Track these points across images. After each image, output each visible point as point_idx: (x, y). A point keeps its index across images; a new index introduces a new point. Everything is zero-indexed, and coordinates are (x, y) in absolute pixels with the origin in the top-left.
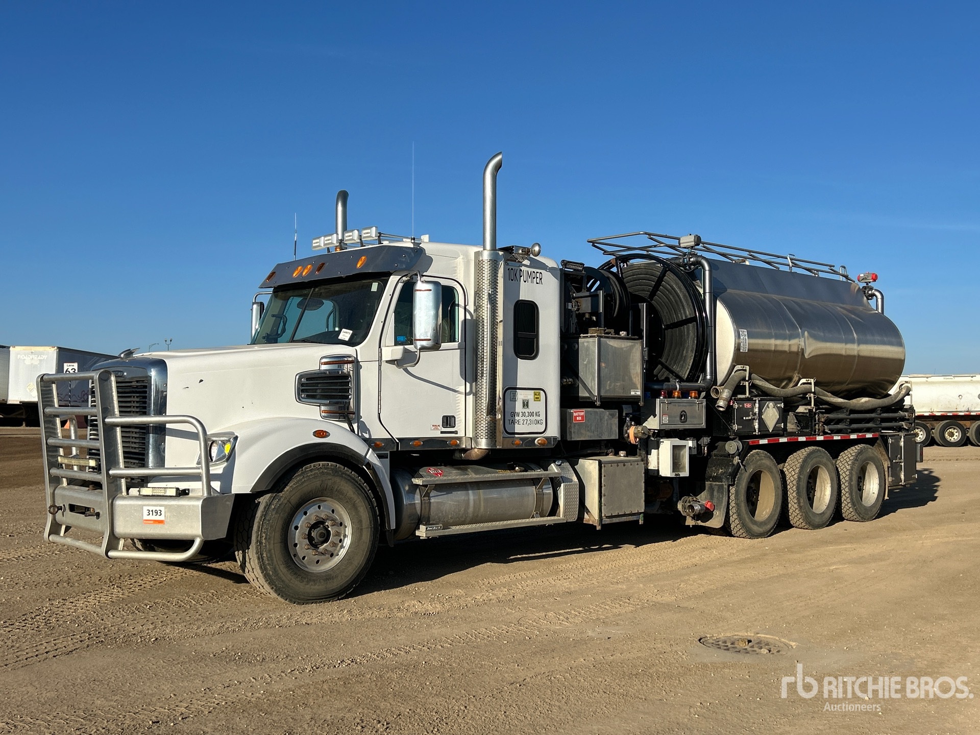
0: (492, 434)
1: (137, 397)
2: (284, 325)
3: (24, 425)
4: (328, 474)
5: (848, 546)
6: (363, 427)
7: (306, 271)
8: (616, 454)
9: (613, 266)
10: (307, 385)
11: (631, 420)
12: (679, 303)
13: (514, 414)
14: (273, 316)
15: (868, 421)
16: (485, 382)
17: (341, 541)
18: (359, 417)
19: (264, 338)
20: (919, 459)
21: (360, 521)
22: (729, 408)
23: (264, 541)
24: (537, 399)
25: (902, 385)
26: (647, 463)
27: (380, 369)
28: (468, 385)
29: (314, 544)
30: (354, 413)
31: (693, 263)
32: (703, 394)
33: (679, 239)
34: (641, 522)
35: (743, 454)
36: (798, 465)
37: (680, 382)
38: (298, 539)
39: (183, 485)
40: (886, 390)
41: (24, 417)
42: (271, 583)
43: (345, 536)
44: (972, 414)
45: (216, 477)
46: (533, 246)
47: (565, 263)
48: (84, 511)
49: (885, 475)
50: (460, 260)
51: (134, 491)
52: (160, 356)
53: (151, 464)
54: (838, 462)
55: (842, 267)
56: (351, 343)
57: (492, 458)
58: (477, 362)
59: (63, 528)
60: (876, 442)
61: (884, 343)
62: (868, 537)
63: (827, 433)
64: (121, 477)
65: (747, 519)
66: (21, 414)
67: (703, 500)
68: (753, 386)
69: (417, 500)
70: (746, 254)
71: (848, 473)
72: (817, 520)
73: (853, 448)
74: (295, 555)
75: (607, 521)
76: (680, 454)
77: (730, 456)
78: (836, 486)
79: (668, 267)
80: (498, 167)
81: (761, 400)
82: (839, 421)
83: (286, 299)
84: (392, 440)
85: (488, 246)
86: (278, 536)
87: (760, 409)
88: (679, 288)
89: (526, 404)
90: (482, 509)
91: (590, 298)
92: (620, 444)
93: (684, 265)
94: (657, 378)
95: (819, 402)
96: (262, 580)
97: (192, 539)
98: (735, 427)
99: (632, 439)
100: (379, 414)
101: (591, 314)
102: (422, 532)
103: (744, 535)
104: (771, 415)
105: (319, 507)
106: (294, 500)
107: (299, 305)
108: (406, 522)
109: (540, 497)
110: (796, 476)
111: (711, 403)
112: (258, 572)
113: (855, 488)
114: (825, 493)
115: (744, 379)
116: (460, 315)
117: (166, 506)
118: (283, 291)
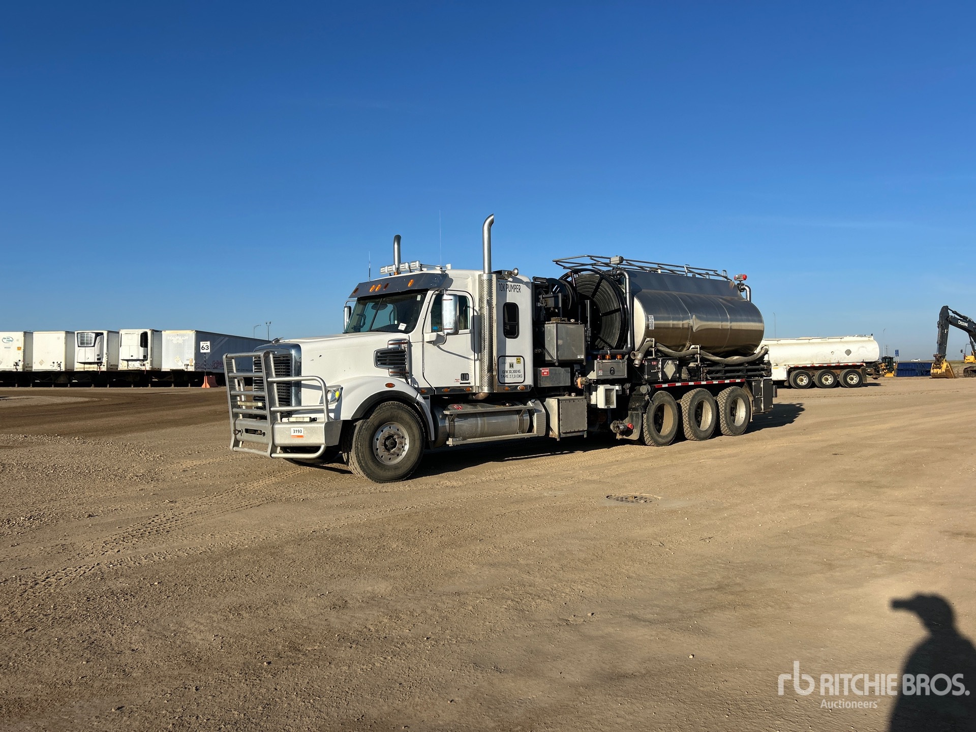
0: (491, 384)
1: (284, 366)
2: (364, 320)
3: (173, 386)
4: (395, 408)
5: (718, 449)
6: (414, 381)
7: (377, 288)
8: (570, 395)
9: (569, 276)
10: (381, 357)
11: (579, 374)
12: (610, 299)
13: (504, 372)
14: (358, 315)
15: (738, 371)
16: (486, 352)
17: (403, 447)
18: (412, 375)
19: (352, 328)
20: (774, 395)
21: (414, 435)
22: (642, 365)
23: (359, 447)
24: (519, 362)
25: (763, 347)
26: (590, 400)
27: (423, 347)
28: (476, 354)
29: (387, 449)
30: (408, 373)
31: (619, 274)
32: (627, 356)
33: (610, 258)
34: (585, 436)
35: (651, 394)
36: (689, 400)
37: (611, 350)
38: (379, 446)
39: (313, 416)
40: (752, 351)
41: (173, 380)
42: (364, 471)
43: (405, 444)
44: (841, 365)
45: (332, 411)
46: (514, 270)
47: (535, 279)
48: (254, 432)
49: (750, 406)
50: (470, 280)
51: (285, 420)
52: (297, 342)
53: (293, 404)
54: (718, 398)
55: (724, 271)
56: (406, 331)
57: (492, 398)
58: (481, 341)
59: (241, 442)
60: (744, 385)
61: (748, 321)
62: (733, 444)
63: (709, 380)
64: (277, 412)
65: (655, 435)
66: (171, 378)
67: (627, 422)
68: (658, 351)
69: (447, 423)
70: (656, 266)
71: (724, 405)
72: (702, 435)
73: (728, 389)
74: (377, 455)
75: (563, 436)
76: (610, 394)
77: (643, 395)
78: (715, 414)
79: (603, 276)
80: (491, 223)
81: (663, 359)
82: (718, 372)
83: (365, 305)
84: (431, 388)
85: (487, 271)
86: (367, 444)
87: (663, 365)
88: (610, 290)
89: (511, 366)
90: (486, 429)
91: (553, 298)
92: (572, 389)
93: (613, 276)
94: (598, 347)
95: (703, 360)
96: (359, 469)
97: (319, 445)
98: (646, 377)
99: (579, 386)
100: (423, 373)
101: (555, 308)
102: (450, 442)
103: (653, 444)
104: (670, 369)
105: (390, 427)
106: (376, 423)
107: (373, 307)
108: (440, 436)
109: (522, 422)
110: (688, 407)
111: (630, 362)
112: (356, 465)
113: (729, 414)
114: (708, 418)
115: (651, 347)
116: (471, 313)
117: (304, 428)
118: (363, 300)
